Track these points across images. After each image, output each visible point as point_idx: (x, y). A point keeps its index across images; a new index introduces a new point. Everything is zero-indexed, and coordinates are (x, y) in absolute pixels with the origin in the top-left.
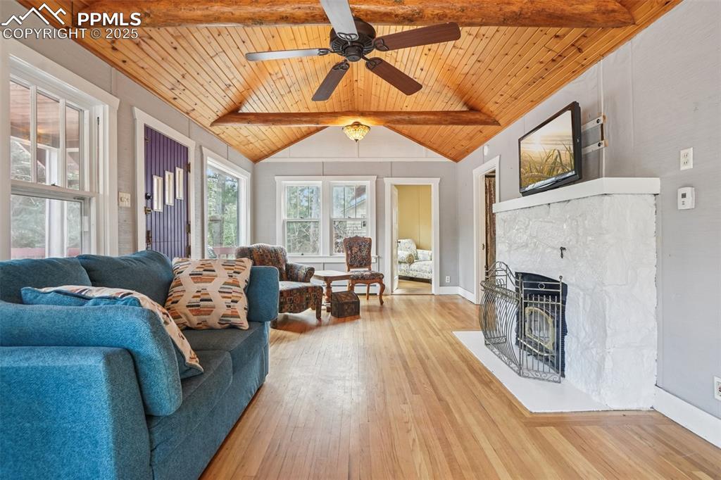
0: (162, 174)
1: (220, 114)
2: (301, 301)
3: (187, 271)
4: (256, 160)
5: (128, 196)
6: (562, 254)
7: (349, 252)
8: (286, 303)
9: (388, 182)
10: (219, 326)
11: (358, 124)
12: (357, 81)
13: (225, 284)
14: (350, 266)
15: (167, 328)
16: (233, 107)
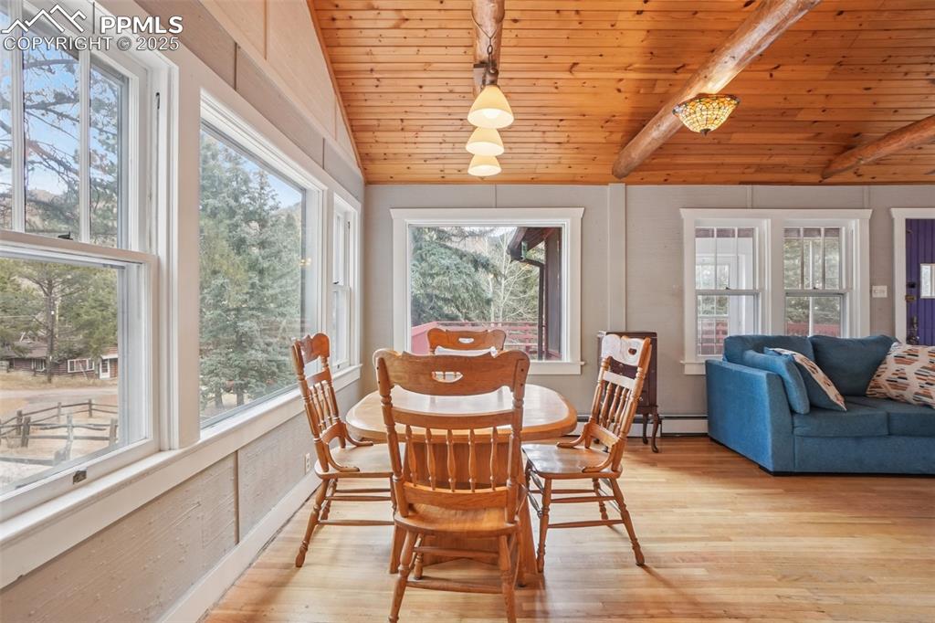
3: (895, 354)
5: (885, 288)
10: (914, 402)
13: (924, 368)
15: (814, 376)
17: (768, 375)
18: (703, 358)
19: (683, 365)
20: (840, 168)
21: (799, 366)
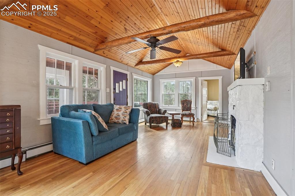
0: (119, 82)
1: (136, 63)
2: (160, 121)
3: (116, 109)
4: (154, 74)
5: (109, 89)
6: (234, 108)
7: (183, 105)
8: (154, 121)
9: (200, 79)
10: (122, 123)
11: (178, 61)
12: (182, 44)
13: (124, 112)
14: (183, 110)
15: (99, 119)
16: (140, 60)
17: (83, 122)
18: (50, 116)
19: (39, 121)
20: (101, 48)
21: (94, 116)
